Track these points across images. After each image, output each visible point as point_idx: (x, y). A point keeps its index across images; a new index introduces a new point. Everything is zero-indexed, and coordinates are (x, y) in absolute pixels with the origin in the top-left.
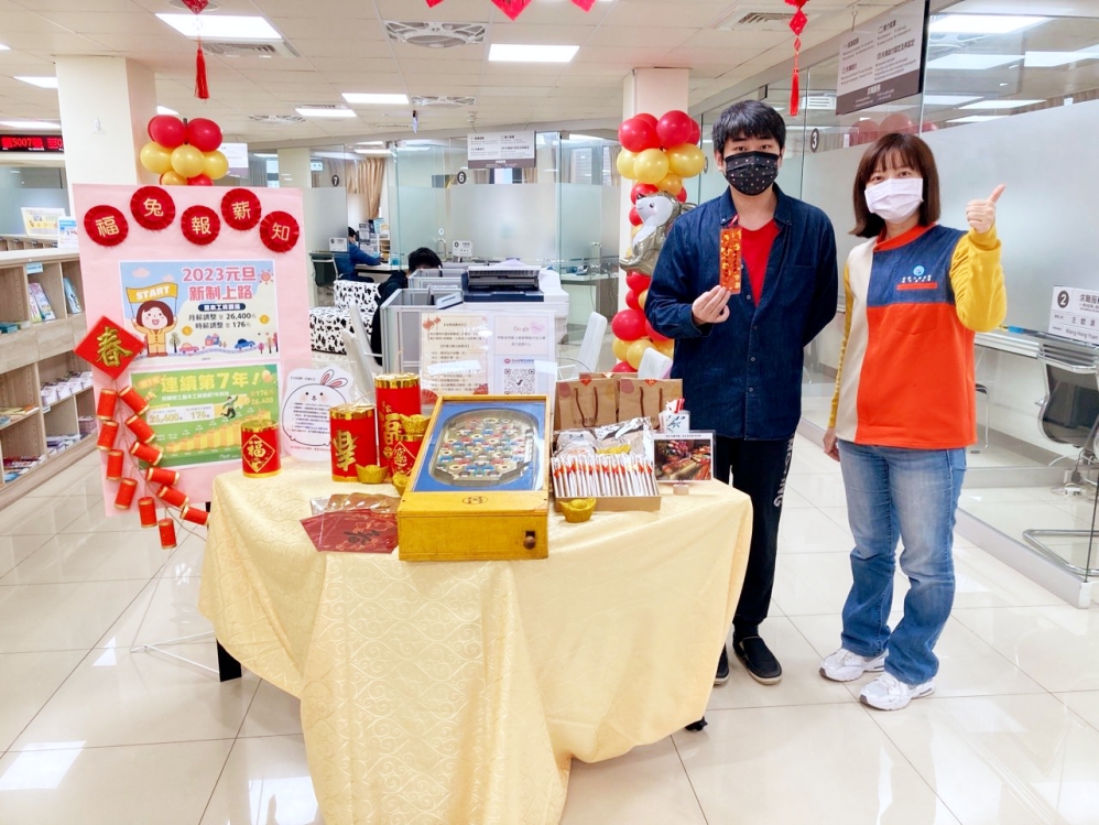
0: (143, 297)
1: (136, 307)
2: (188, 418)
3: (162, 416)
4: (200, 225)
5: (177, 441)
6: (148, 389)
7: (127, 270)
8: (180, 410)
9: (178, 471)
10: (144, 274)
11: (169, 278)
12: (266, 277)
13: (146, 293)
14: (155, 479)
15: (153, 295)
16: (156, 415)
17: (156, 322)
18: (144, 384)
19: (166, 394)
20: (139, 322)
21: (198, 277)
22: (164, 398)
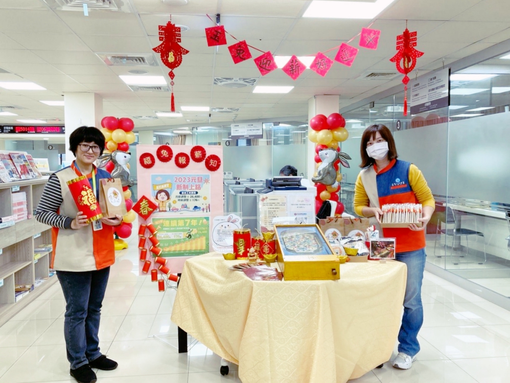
0: (158, 188)
1: (156, 192)
2: (173, 237)
3: (162, 236)
4: (182, 160)
5: (168, 247)
6: (158, 225)
7: (154, 177)
8: (170, 234)
9: (167, 259)
10: (159, 179)
11: (169, 181)
12: (207, 181)
13: (160, 187)
14: (158, 262)
15: (162, 187)
16: (160, 235)
17: (163, 198)
18: (157, 223)
19: (165, 227)
20: (157, 198)
21: (180, 180)
22: (164, 229)
